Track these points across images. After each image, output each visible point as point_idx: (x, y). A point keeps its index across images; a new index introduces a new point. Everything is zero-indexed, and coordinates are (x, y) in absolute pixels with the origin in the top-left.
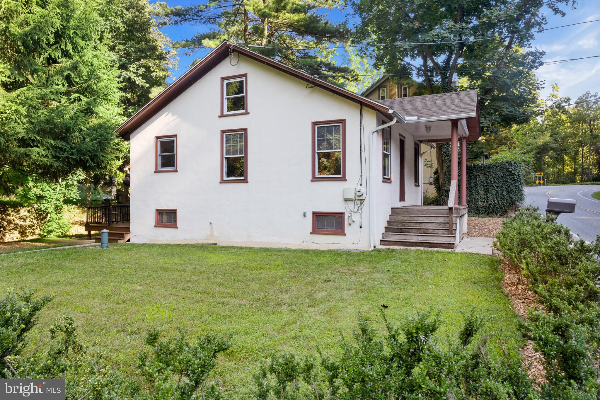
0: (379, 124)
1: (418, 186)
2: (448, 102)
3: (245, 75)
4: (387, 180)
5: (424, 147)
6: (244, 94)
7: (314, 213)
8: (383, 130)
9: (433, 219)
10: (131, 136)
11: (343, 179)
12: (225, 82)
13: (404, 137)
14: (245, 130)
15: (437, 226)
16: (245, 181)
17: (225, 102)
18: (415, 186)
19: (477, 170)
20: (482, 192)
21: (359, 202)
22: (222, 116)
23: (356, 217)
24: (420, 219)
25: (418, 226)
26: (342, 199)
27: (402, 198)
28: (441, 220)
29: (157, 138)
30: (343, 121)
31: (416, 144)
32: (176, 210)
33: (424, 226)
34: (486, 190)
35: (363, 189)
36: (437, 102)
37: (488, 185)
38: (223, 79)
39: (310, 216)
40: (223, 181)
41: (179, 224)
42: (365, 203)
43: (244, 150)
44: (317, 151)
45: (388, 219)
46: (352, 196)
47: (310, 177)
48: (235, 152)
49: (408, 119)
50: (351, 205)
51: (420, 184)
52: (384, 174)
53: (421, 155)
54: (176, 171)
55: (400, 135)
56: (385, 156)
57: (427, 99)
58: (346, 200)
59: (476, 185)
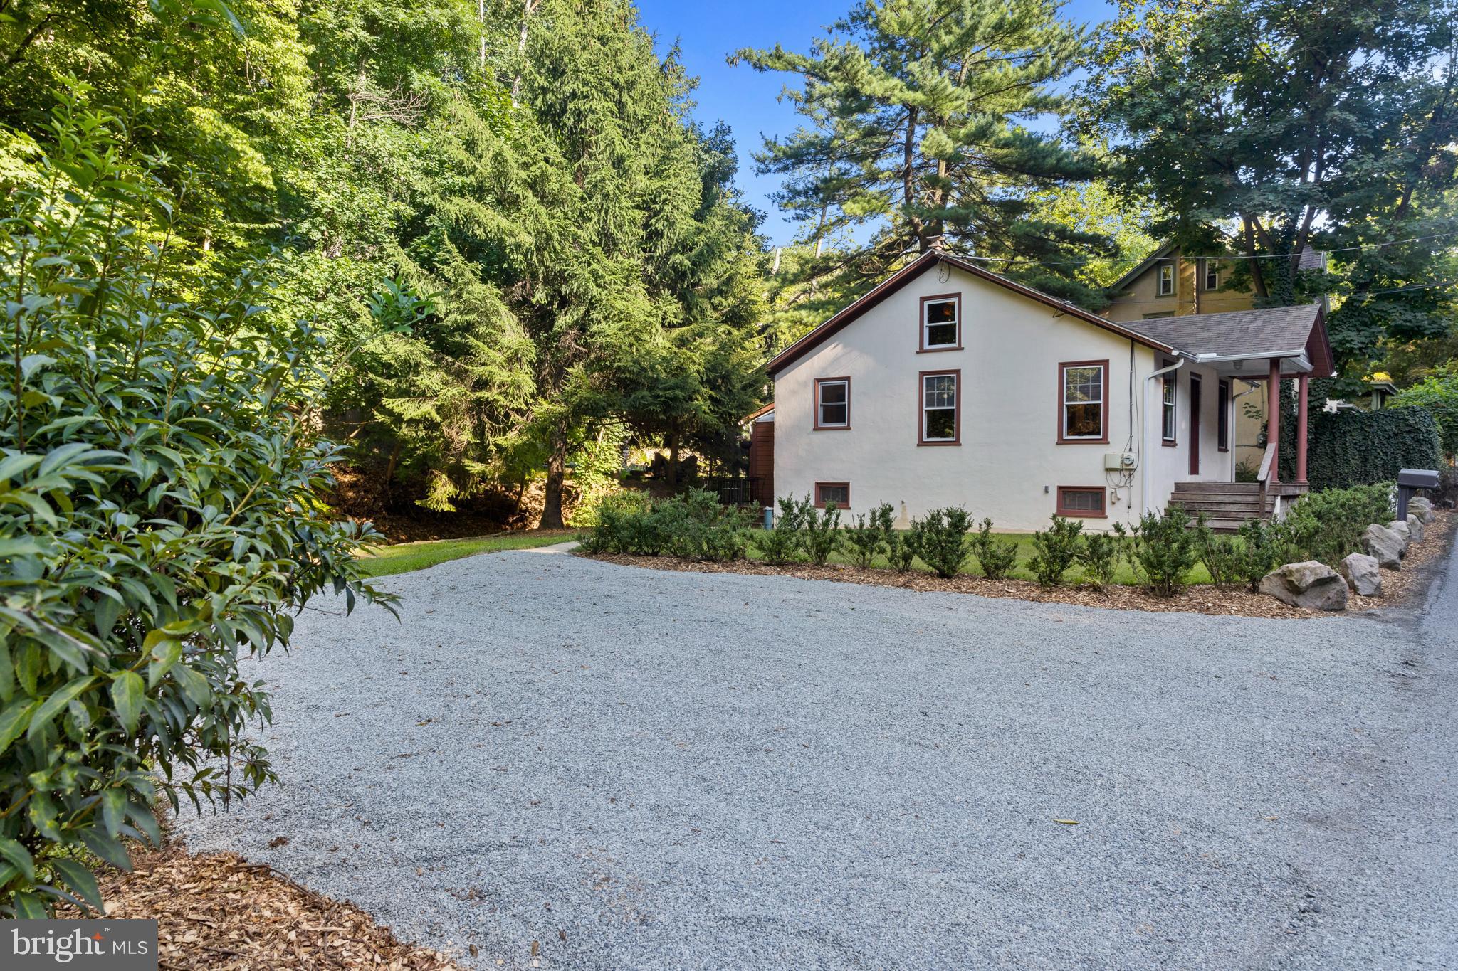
0: (1157, 368)
1: (1226, 450)
2: (1269, 326)
3: (958, 295)
4: (1169, 443)
5: (1238, 386)
6: (956, 321)
7: (1060, 488)
8: (1164, 375)
9: (1238, 499)
10: (776, 377)
11: (1105, 441)
12: (926, 304)
13: (1200, 376)
14: (958, 372)
15: (1243, 508)
16: (957, 443)
17: (926, 332)
18: (1220, 450)
19: (1347, 423)
20: (1355, 462)
21: (1127, 473)
22: (921, 351)
23: (1121, 493)
24: (1220, 499)
25: (1215, 508)
26: (1101, 468)
27: (1194, 469)
28: (1250, 499)
29: (818, 380)
30: (1105, 363)
31: (1221, 382)
32: (847, 484)
33: (1223, 507)
34: (1365, 460)
35: (1133, 456)
36: (1252, 326)
37: (1367, 450)
38: (923, 299)
39: (1054, 493)
40: (922, 443)
41: (852, 503)
42: (1137, 474)
43: (955, 399)
44: (1065, 403)
45: (1169, 497)
46: (1117, 465)
47: (1055, 439)
48: (941, 402)
49: (1203, 356)
50: (1115, 477)
51: (1229, 447)
52: (1165, 434)
53: (1233, 399)
54: (848, 428)
55: (1192, 374)
56: (1167, 409)
57: (1237, 319)
58: (1108, 470)
59: (1344, 449)
